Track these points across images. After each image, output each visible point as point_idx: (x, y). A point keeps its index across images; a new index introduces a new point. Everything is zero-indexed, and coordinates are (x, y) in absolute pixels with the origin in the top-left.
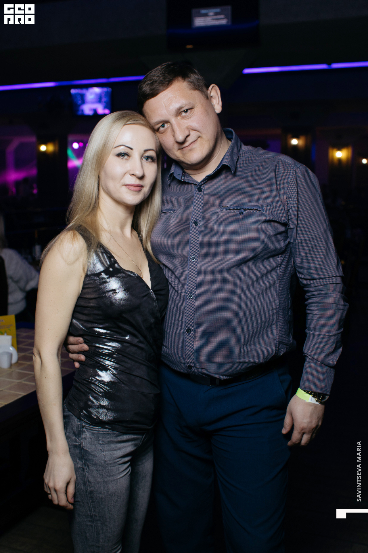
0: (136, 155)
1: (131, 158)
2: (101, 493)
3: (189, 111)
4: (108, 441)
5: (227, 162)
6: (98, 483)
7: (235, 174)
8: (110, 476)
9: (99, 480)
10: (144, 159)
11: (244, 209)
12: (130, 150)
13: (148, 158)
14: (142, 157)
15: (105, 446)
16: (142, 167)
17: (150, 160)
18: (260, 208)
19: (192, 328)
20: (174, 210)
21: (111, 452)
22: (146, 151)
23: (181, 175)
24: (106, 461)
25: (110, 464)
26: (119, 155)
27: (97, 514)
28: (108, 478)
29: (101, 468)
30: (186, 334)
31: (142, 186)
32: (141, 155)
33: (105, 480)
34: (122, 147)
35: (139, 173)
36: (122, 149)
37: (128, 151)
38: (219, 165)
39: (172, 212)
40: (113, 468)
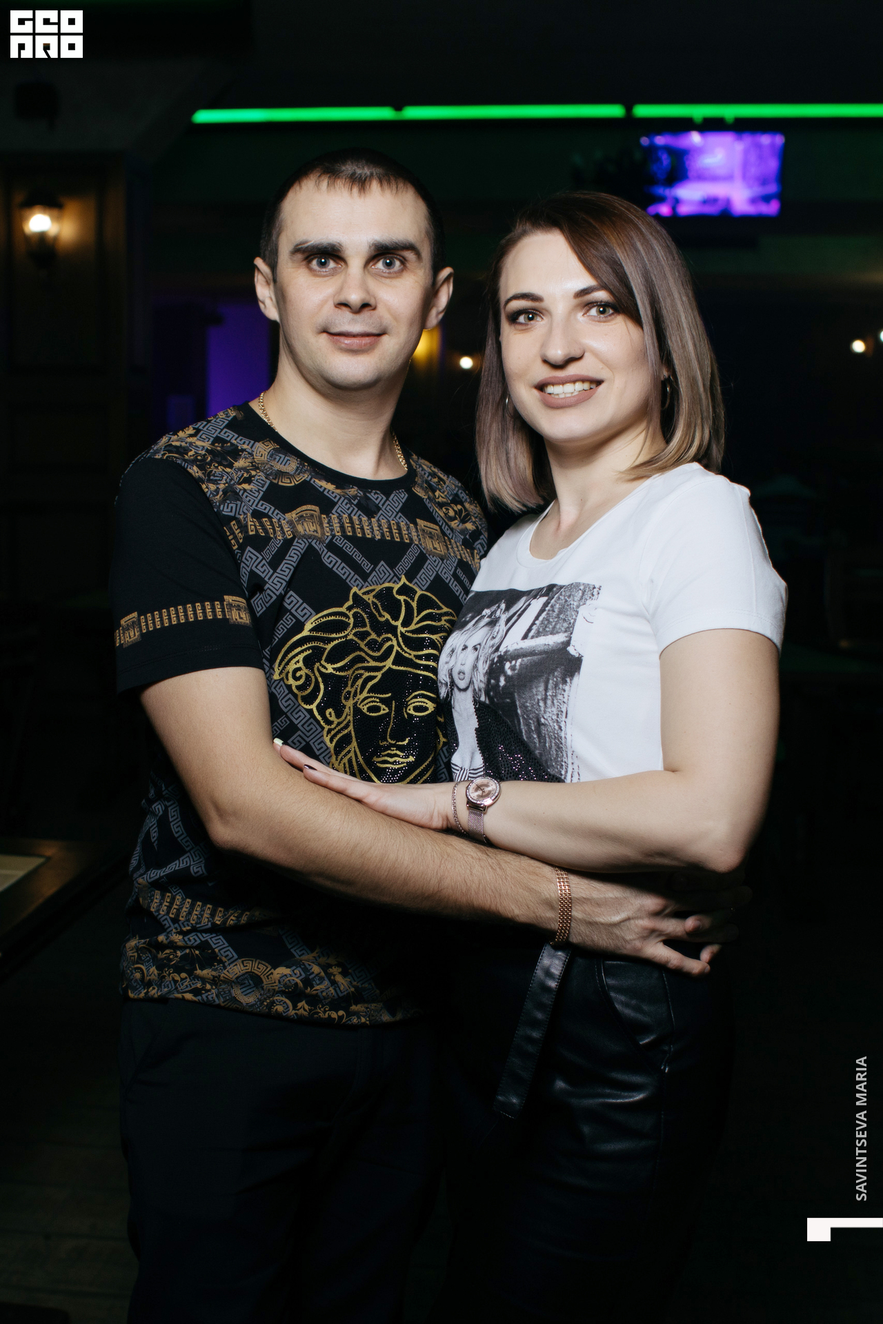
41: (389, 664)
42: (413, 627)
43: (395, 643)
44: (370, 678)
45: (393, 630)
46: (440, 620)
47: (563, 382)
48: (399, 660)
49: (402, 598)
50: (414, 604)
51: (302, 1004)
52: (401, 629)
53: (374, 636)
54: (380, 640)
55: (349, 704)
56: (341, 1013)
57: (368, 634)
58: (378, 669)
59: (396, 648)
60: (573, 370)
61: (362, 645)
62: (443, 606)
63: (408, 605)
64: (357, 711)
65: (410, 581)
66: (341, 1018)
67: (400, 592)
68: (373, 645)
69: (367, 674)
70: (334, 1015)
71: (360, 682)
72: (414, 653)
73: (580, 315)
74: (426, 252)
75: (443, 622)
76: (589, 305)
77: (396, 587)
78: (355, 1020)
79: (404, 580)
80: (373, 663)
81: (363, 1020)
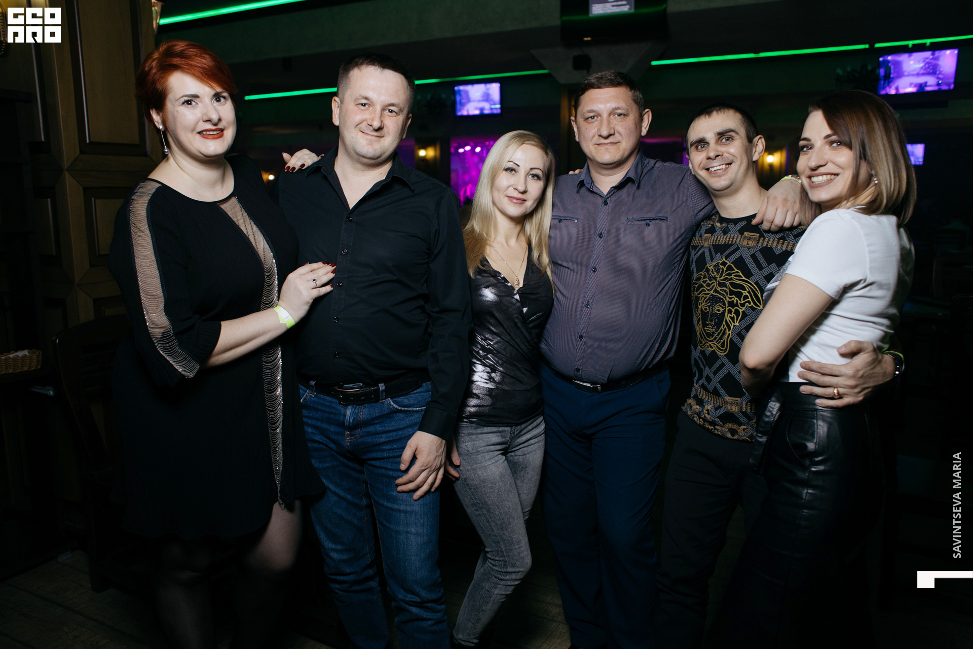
0: (522, 172)
1: (517, 173)
2: (473, 480)
3: (622, 116)
4: (468, 433)
5: (632, 175)
6: (468, 470)
7: (638, 187)
8: (476, 464)
9: (468, 468)
10: (530, 176)
11: (649, 220)
12: (517, 166)
13: (534, 176)
14: (527, 174)
15: (466, 437)
16: (526, 183)
17: (536, 178)
18: (664, 217)
19: (584, 335)
20: (578, 219)
21: (473, 443)
22: (532, 169)
23: (590, 184)
24: (469, 451)
25: (474, 453)
26: (507, 170)
27: (479, 501)
28: (475, 466)
29: (466, 457)
30: (579, 339)
31: (525, 200)
32: (527, 172)
33: (473, 467)
34: (512, 163)
35: (521, 189)
36: (511, 165)
37: (515, 167)
38: (624, 178)
39: (576, 221)
40: (478, 456)
41: (712, 292)
42: (722, 278)
43: (715, 284)
44: (706, 297)
45: (715, 279)
46: (732, 275)
47: (817, 175)
48: (716, 291)
49: (721, 266)
50: (725, 270)
51: (701, 420)
52: (718, 279)
53: (708, 282)
54: (710, 283)
55: (700, 307)
56: (712, 427)
57: (706, 281)
58: (708, 294)
59: (715, 286)
60: (822, 170)
61: (704, 285)
62: (735, 268)
63: (723, 269)
64: (701, 309)
65: (726, 260)
66: (712, 429)
67: (721, 264)
68: (708, 285)
69: (705, 296)
70: (710, 427)
71: (703, 298)
72: (720, 288)
73: (827, 147)
74: (742, 132)
75: (732, 276)
76: (832, 143)
77: (721, 262)
78: (716, 432)
79: (724, 259)
80: (707, 292)
81: (719, 433)
